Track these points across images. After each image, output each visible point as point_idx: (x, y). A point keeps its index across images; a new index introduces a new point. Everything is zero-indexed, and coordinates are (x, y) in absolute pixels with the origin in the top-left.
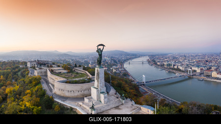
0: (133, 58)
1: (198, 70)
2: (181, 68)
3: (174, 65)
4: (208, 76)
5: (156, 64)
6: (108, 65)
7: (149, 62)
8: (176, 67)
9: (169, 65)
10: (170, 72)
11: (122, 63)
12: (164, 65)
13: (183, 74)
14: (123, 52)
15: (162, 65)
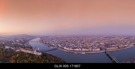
0: (33, 39)
1: (60, 46)
2: (53, 45)
3: (51, 43)
4: (63, 49)
5: (43, 42)
6: (23, 43)
7: (40, 41)
8: (51, 44)
9: (49, 43)
10: (48, 46)
11: (28, 42)
12: (47, 43)
13: (54, 47)
14: (27, 35)
15: (46, 43)
